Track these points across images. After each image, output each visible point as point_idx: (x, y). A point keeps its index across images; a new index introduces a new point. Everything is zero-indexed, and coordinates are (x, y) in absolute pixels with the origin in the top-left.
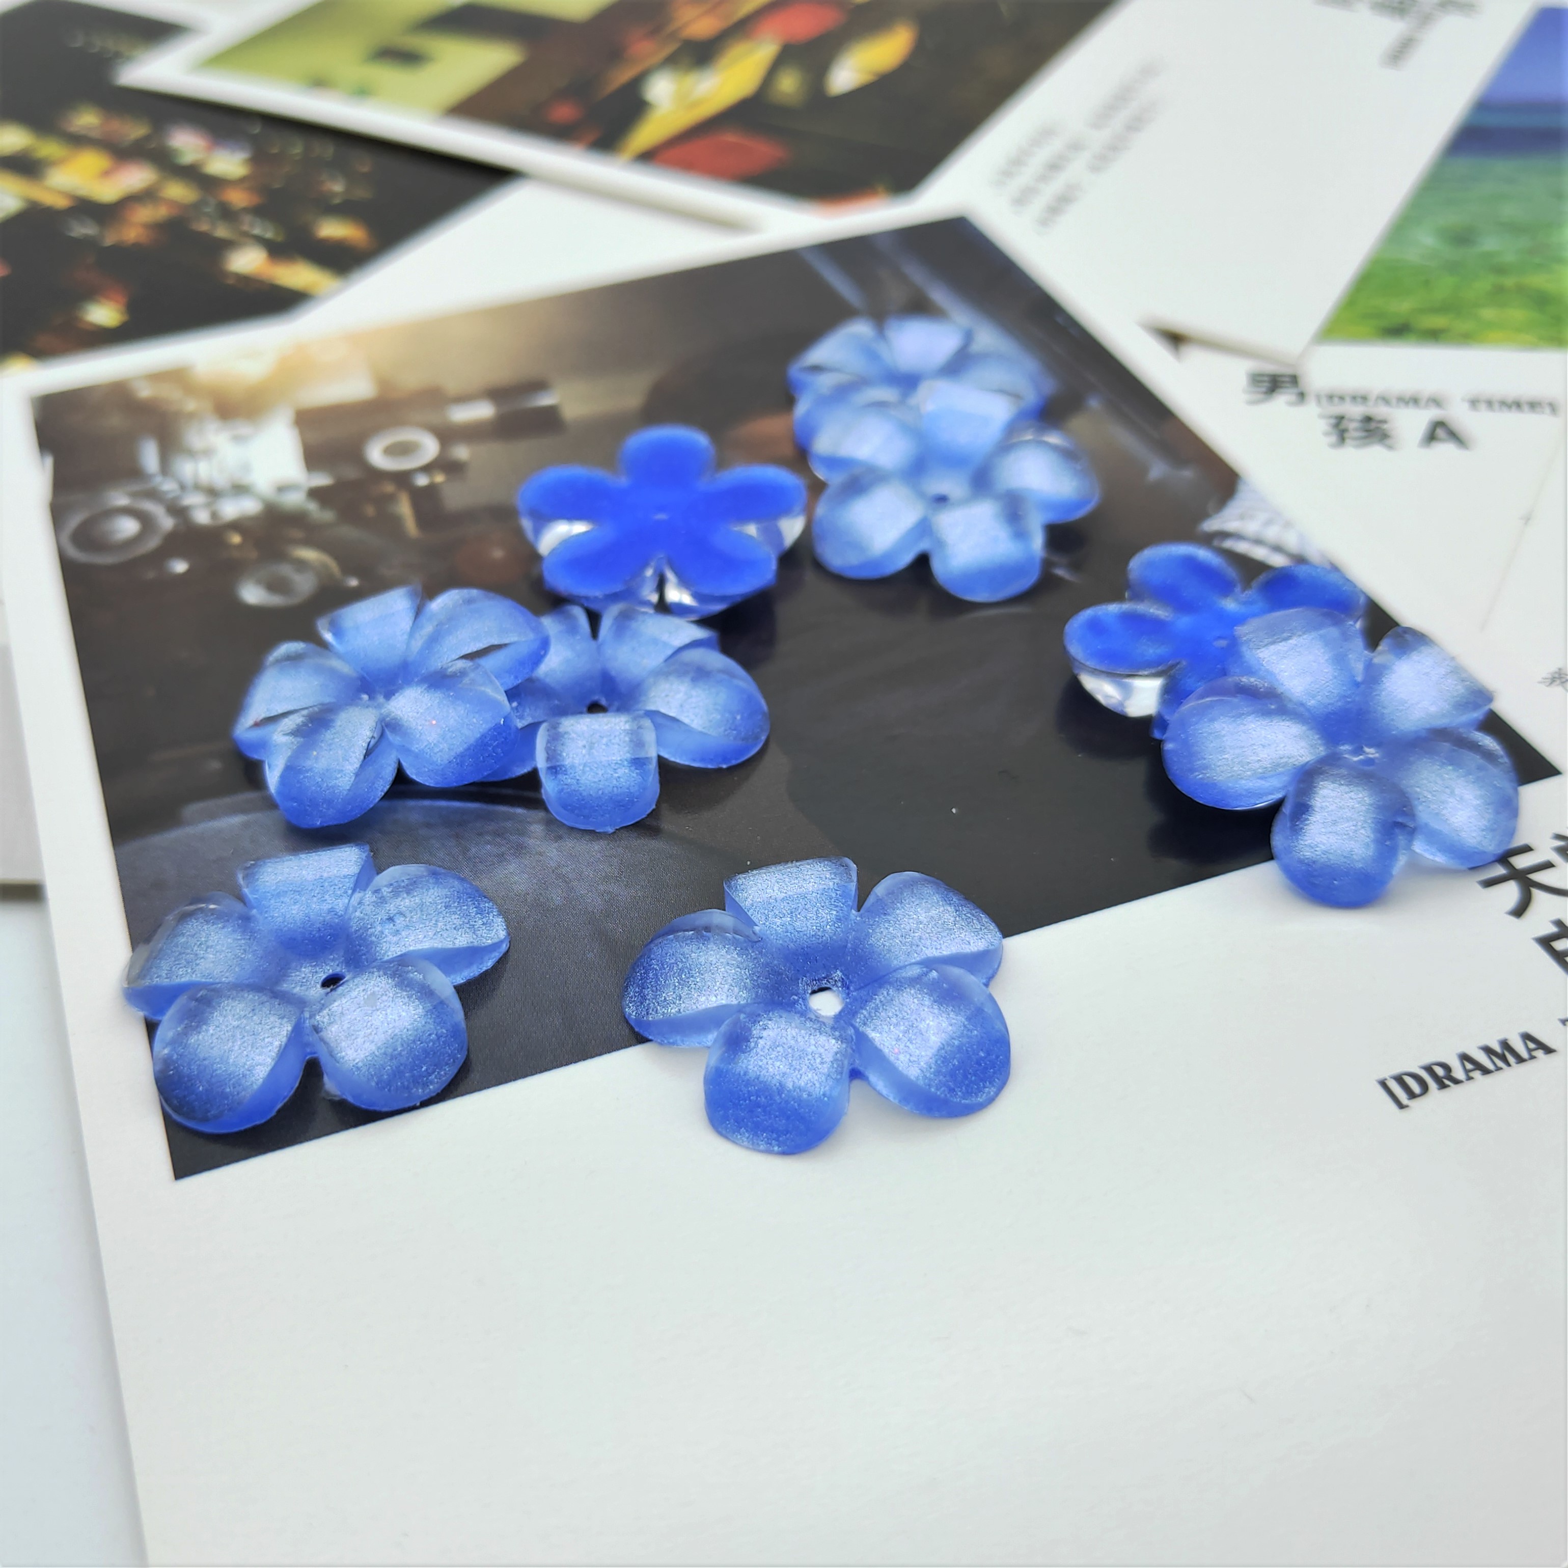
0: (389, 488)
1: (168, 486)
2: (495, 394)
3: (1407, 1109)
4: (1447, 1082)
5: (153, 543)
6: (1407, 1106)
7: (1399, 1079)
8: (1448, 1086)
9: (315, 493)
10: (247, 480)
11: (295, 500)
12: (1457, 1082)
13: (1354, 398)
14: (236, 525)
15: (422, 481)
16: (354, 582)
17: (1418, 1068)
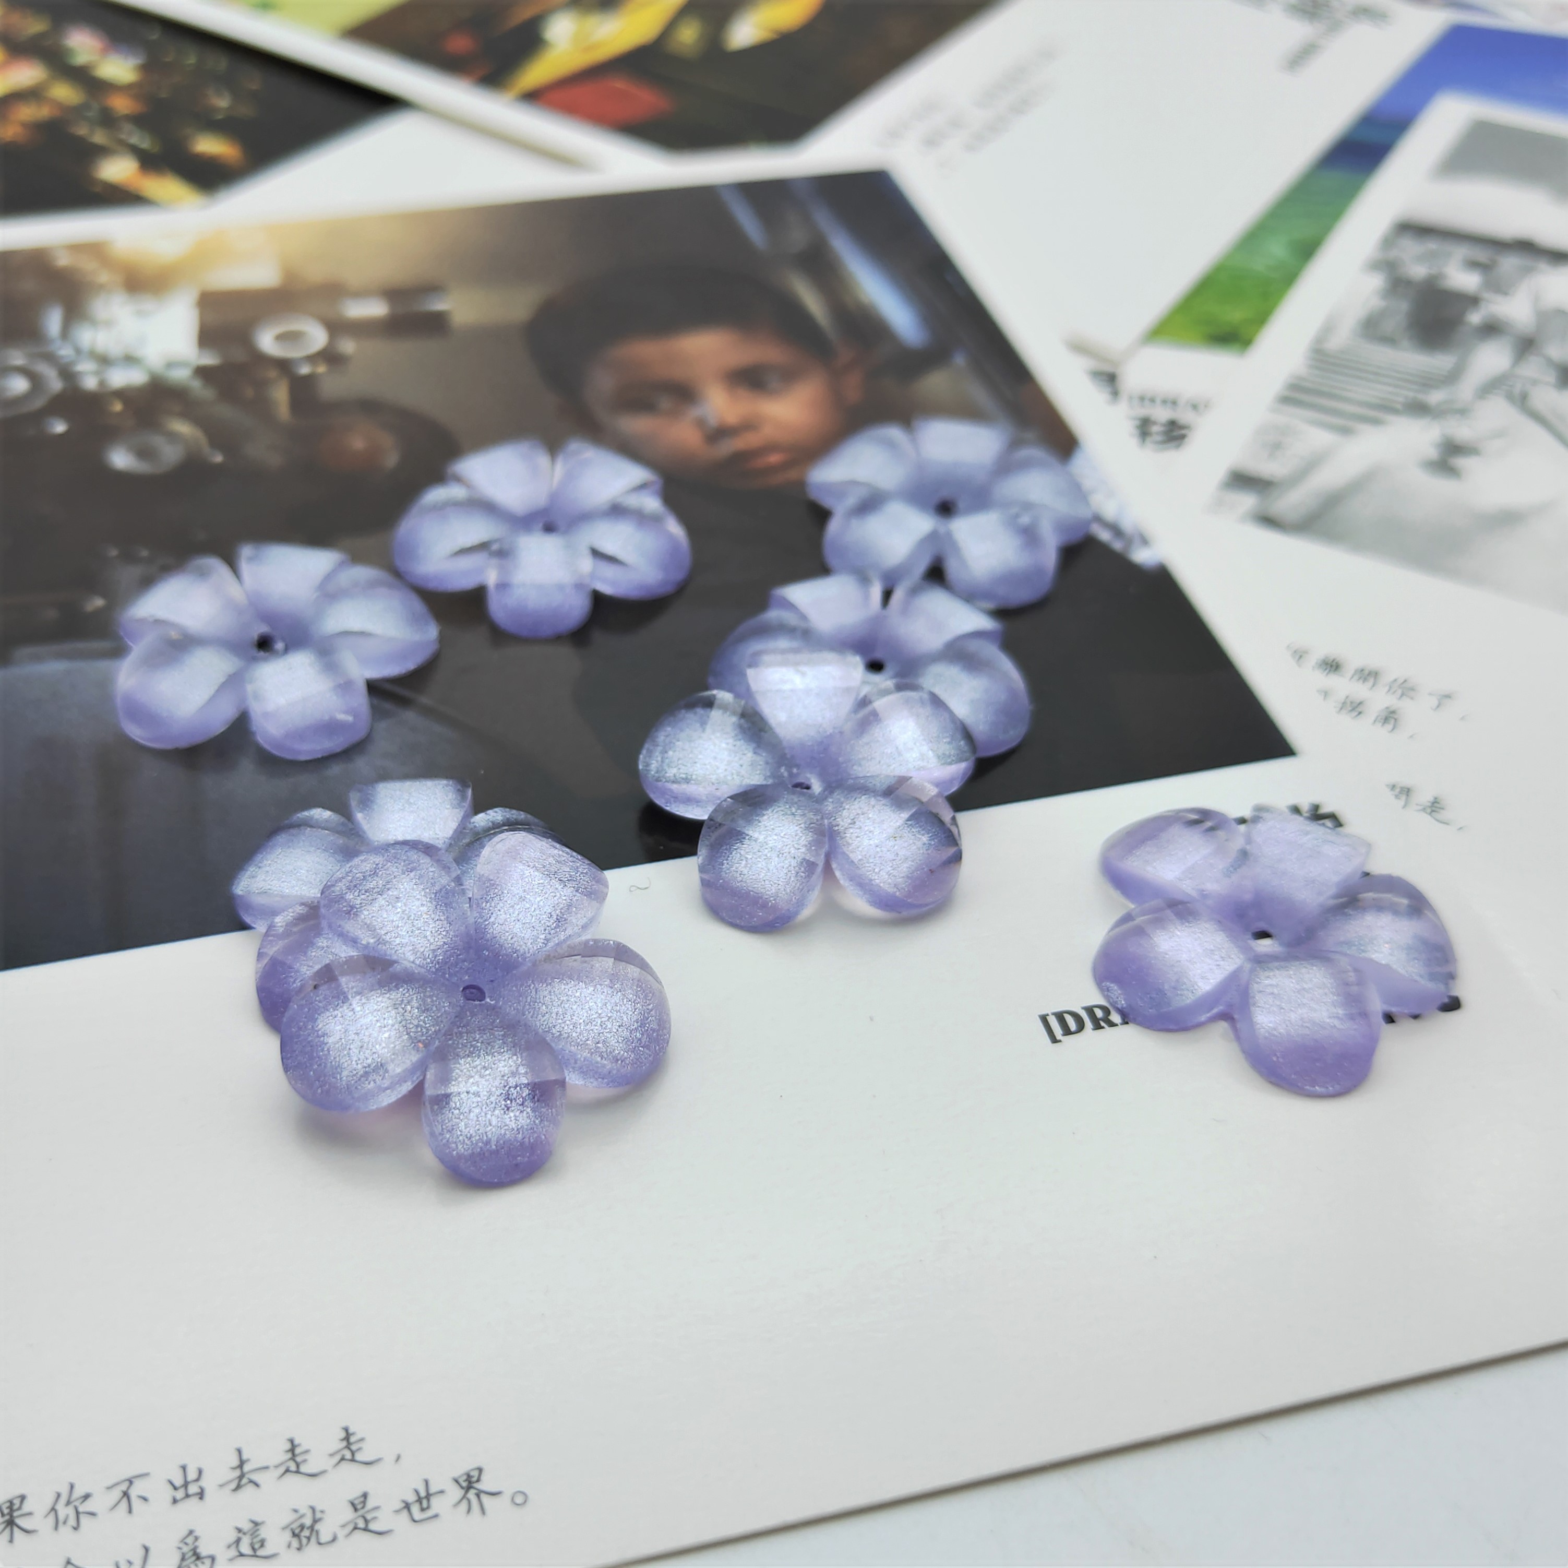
0: (272, 373)
1: (65, 352)
2: (393, 294)
3: (1059, 1043)
4: (1102, 1024)
5: (39, 403)
6: (1060, 1041)
7: (1060, 1017)
8: (1103, 1028)
9: (202, 372)
10: (139, 353)
11: (181, 375)
12: (1112, 1024)
13: (1164, 402)
14: (122, 394)
15: (305, 370)
16: (218, 458)
17: (1080, 1008)
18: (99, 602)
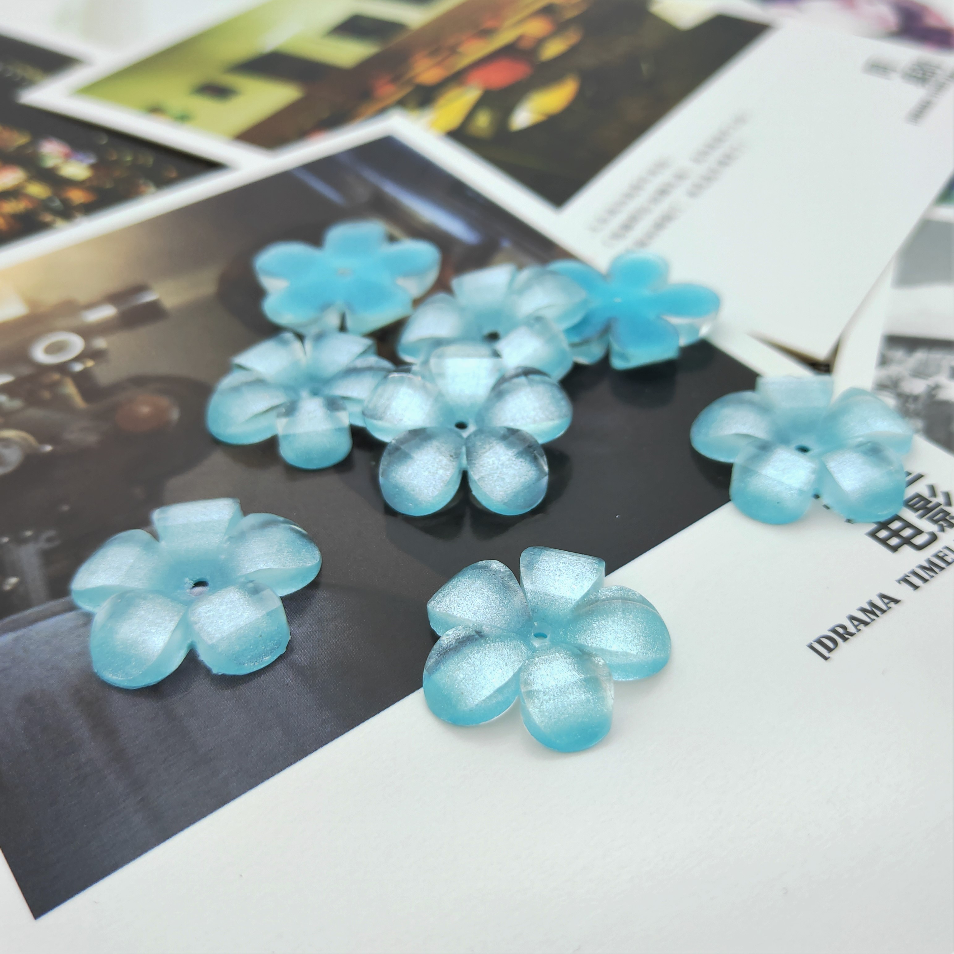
0: (56, 376)
4: (847, 636)
6: (829, 658)
8: (848, 639)
12: (852, 634)
15: (78, 367)
16: (48, 448)
17: (827, 631)
18: (13, 580)
